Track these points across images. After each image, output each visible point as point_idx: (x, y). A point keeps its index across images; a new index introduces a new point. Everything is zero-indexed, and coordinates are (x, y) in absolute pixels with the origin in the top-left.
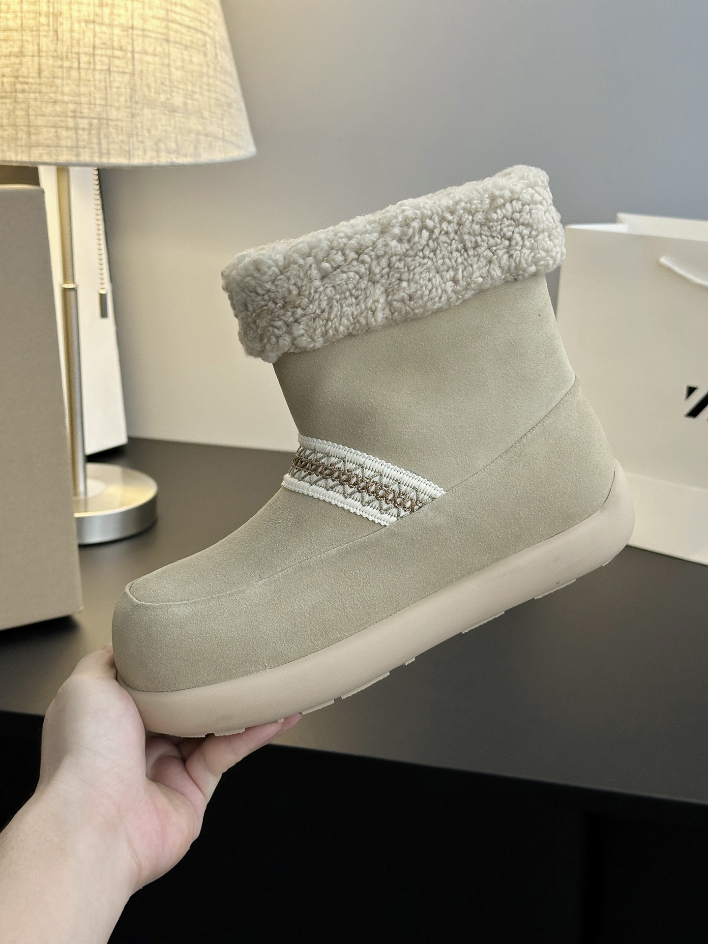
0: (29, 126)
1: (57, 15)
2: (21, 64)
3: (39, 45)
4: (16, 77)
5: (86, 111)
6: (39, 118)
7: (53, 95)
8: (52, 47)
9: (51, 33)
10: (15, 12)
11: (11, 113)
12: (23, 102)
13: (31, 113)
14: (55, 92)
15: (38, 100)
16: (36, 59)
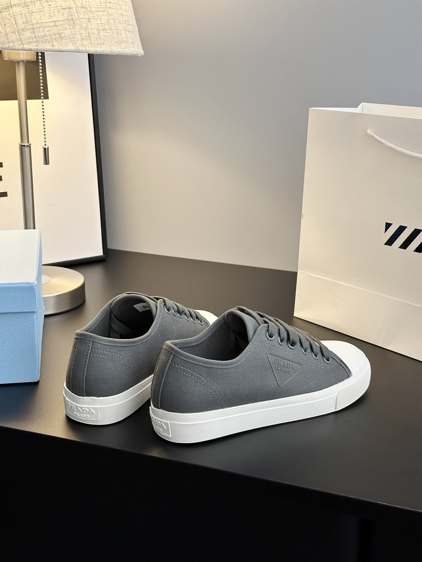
0: (117, 30)
5: (130, 21)
6: (119, 24)
7: (120, 11)
11: (108, 21)
13: (116, 22)
14: (121, 9)
15: (117, 13)
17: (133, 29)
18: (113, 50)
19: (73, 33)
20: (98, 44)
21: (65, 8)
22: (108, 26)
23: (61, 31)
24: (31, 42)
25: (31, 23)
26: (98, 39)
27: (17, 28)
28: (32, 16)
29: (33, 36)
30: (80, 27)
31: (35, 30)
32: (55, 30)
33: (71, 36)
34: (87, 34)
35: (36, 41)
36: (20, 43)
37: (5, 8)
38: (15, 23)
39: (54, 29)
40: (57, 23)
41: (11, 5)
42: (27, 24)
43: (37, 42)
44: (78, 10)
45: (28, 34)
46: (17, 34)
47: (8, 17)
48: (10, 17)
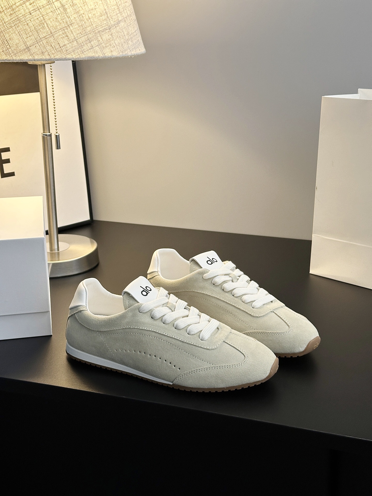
24: (133, 49)
29: (132, 44)
31: (132, 40)
36: (129, 50)
37: (117, 24)
38: (123, 35)
42: (128, 35)
46: (126, 43)
48: (121, 31)
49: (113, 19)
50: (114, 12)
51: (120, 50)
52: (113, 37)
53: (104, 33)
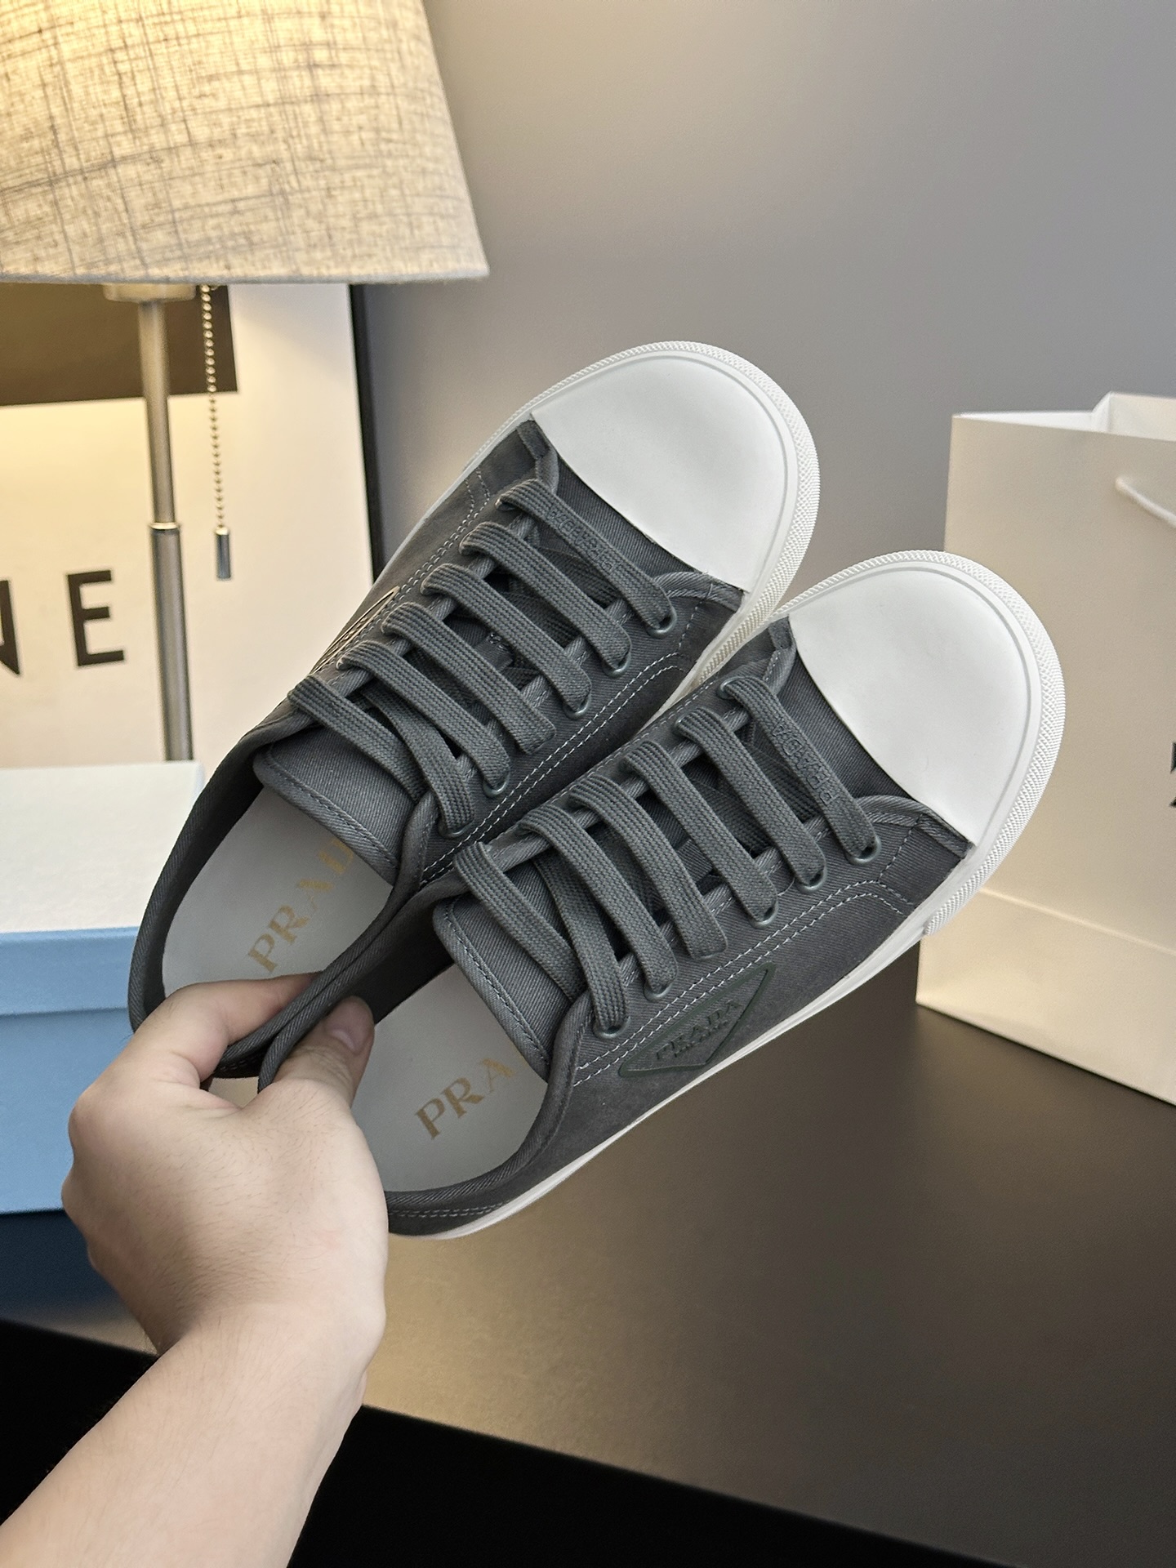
0: (408, 215)
1: (394, 25)
2: (377, 107)
3: (389, 75)
4: (377, 131)
6: (416, 200)
7: (419, 161)
8: (402, 80)
9: (396, 56)
10: (352, 17)
11: (383, 192)
12: (394, 174)
13: (407, 192)
14: (421, 155)
15: (409, 169)
16: (391, 97)
17: (454, 208)
18: (396, 274)
19: (284, 230)
20: (354, 256)
21: (260, 161)
22: (384, 208)
23: (252, 228)
25: (169, 209)
26: (356, 246)
27: (130, 223)
28: (171, 188)
29: (173, 242)
30: (302, 212)
31: (180, 229)
32: (234, 225)
33: (280, 239)
34: (324, 232)
35: (180, 258)
36: (138, 262)
37: (95, 168)
38: (121, 207)
39: (232, 223)
40: (241, 205)
41: (113, 160)
42: (156, 211)
43: (185, 258)
44: (297, 168)
45: (160, 237)
46: (130, 238)
47: (106, 192)
48: (110, 194)
49: (81, 152)
50: (100, 126)
51: (82, 260)
52: (63, 211)
53: (23, 195)
